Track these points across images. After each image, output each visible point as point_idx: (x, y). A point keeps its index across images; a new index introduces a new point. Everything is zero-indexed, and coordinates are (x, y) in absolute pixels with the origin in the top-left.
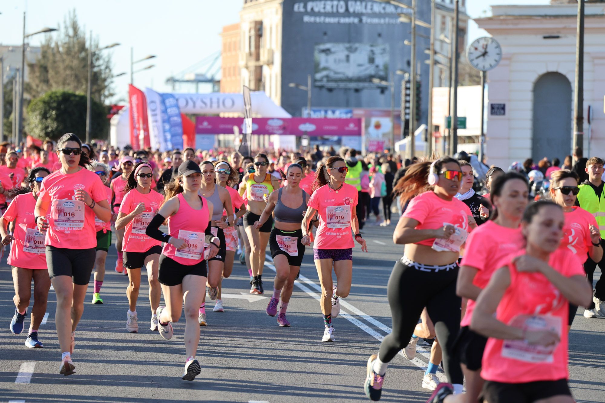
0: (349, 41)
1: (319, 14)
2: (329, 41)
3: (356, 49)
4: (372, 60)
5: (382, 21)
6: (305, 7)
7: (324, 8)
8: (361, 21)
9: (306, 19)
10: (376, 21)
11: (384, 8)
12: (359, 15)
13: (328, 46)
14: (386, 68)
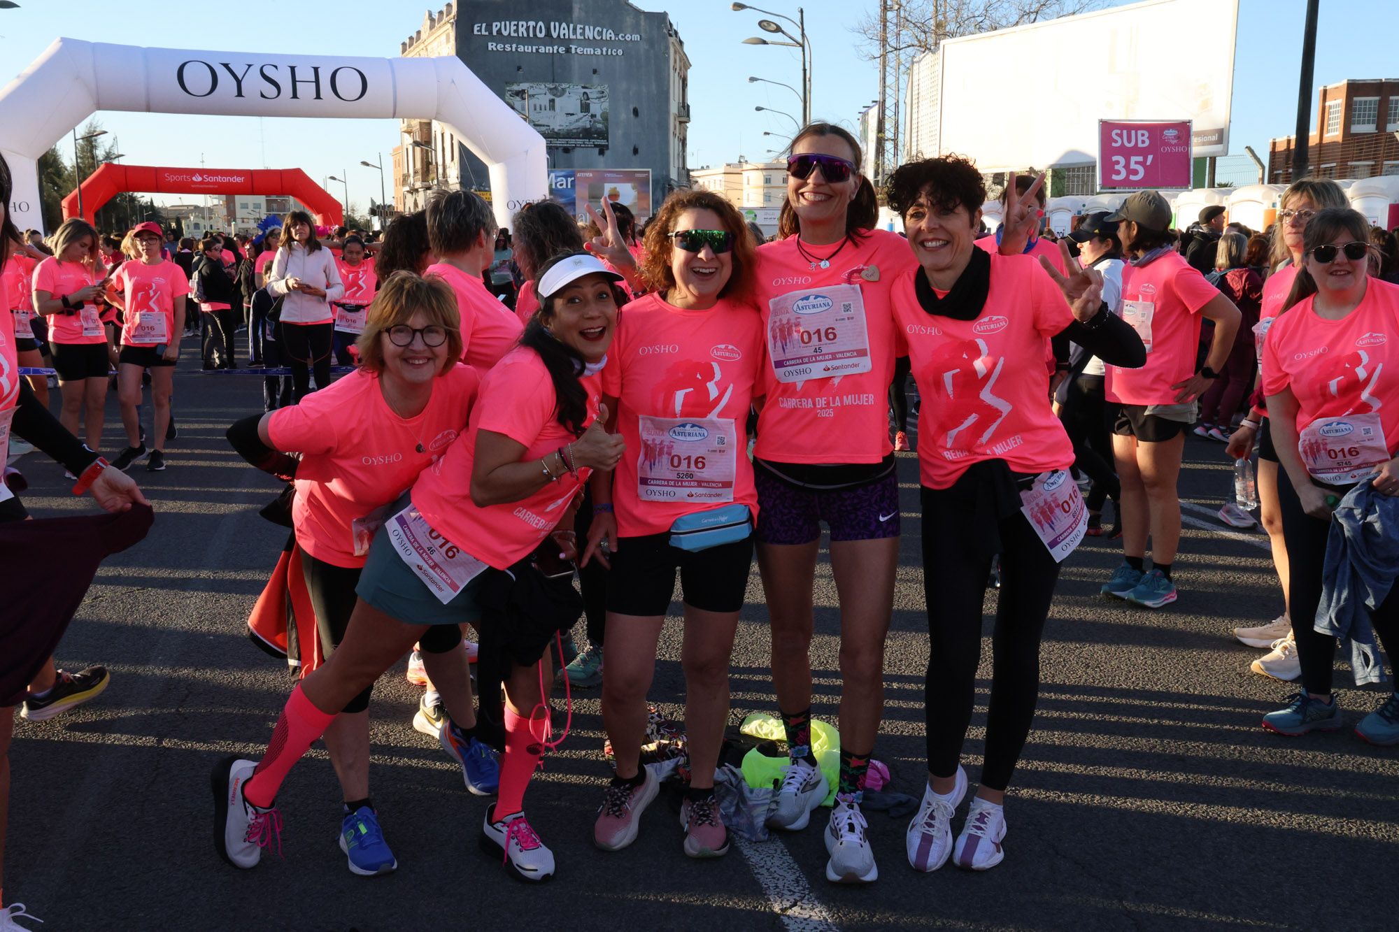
0: (553, 81)
1: (509, 39)
2: (526, 80)
3: (564, 90)
4: (585, 108)
5: (598, 52)
6: (489, 28)
7: (517, 31)
8: (568, 50)
9: (491, 46)
10: (589, 51)
11: (600, 33)
12: (566, 42)
13: (524, 86)
14: (605, 118)
